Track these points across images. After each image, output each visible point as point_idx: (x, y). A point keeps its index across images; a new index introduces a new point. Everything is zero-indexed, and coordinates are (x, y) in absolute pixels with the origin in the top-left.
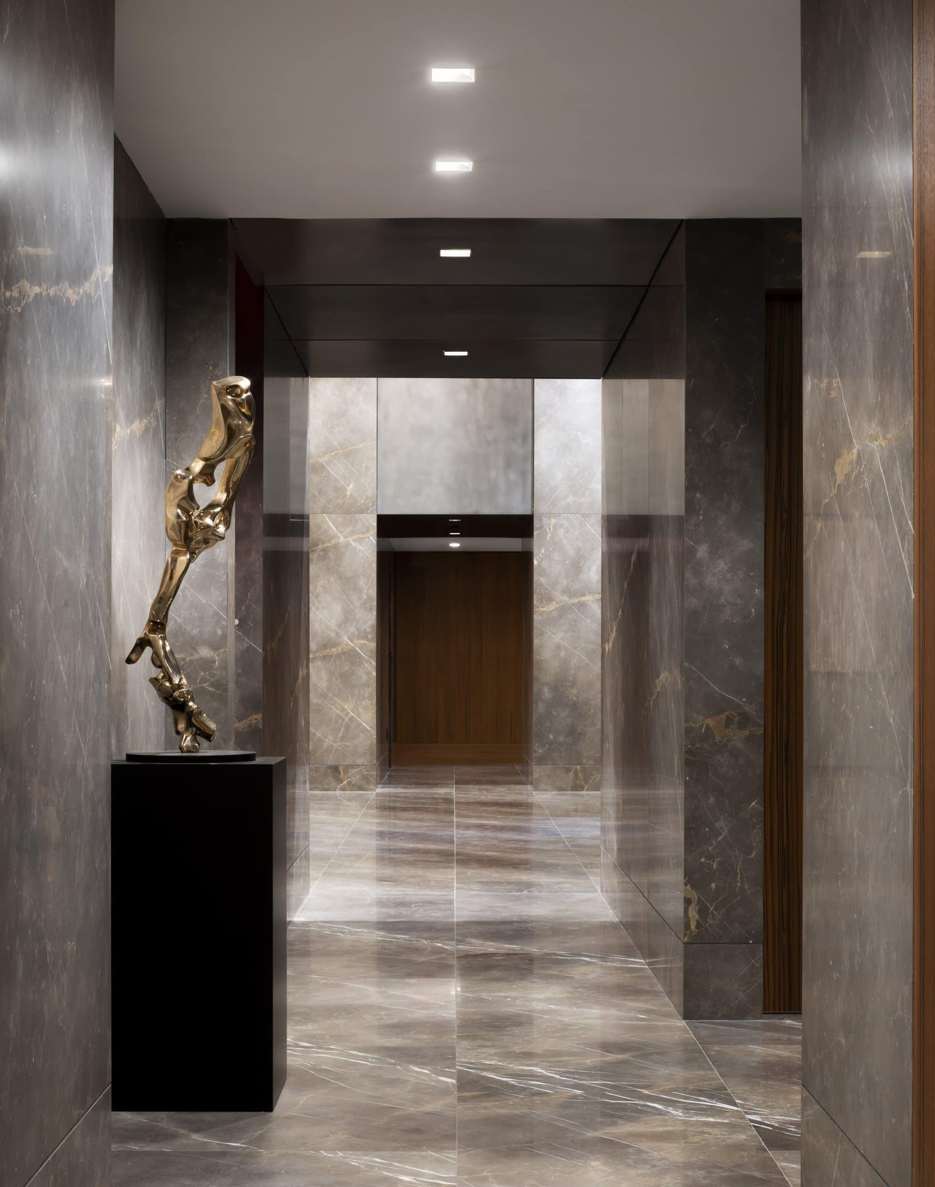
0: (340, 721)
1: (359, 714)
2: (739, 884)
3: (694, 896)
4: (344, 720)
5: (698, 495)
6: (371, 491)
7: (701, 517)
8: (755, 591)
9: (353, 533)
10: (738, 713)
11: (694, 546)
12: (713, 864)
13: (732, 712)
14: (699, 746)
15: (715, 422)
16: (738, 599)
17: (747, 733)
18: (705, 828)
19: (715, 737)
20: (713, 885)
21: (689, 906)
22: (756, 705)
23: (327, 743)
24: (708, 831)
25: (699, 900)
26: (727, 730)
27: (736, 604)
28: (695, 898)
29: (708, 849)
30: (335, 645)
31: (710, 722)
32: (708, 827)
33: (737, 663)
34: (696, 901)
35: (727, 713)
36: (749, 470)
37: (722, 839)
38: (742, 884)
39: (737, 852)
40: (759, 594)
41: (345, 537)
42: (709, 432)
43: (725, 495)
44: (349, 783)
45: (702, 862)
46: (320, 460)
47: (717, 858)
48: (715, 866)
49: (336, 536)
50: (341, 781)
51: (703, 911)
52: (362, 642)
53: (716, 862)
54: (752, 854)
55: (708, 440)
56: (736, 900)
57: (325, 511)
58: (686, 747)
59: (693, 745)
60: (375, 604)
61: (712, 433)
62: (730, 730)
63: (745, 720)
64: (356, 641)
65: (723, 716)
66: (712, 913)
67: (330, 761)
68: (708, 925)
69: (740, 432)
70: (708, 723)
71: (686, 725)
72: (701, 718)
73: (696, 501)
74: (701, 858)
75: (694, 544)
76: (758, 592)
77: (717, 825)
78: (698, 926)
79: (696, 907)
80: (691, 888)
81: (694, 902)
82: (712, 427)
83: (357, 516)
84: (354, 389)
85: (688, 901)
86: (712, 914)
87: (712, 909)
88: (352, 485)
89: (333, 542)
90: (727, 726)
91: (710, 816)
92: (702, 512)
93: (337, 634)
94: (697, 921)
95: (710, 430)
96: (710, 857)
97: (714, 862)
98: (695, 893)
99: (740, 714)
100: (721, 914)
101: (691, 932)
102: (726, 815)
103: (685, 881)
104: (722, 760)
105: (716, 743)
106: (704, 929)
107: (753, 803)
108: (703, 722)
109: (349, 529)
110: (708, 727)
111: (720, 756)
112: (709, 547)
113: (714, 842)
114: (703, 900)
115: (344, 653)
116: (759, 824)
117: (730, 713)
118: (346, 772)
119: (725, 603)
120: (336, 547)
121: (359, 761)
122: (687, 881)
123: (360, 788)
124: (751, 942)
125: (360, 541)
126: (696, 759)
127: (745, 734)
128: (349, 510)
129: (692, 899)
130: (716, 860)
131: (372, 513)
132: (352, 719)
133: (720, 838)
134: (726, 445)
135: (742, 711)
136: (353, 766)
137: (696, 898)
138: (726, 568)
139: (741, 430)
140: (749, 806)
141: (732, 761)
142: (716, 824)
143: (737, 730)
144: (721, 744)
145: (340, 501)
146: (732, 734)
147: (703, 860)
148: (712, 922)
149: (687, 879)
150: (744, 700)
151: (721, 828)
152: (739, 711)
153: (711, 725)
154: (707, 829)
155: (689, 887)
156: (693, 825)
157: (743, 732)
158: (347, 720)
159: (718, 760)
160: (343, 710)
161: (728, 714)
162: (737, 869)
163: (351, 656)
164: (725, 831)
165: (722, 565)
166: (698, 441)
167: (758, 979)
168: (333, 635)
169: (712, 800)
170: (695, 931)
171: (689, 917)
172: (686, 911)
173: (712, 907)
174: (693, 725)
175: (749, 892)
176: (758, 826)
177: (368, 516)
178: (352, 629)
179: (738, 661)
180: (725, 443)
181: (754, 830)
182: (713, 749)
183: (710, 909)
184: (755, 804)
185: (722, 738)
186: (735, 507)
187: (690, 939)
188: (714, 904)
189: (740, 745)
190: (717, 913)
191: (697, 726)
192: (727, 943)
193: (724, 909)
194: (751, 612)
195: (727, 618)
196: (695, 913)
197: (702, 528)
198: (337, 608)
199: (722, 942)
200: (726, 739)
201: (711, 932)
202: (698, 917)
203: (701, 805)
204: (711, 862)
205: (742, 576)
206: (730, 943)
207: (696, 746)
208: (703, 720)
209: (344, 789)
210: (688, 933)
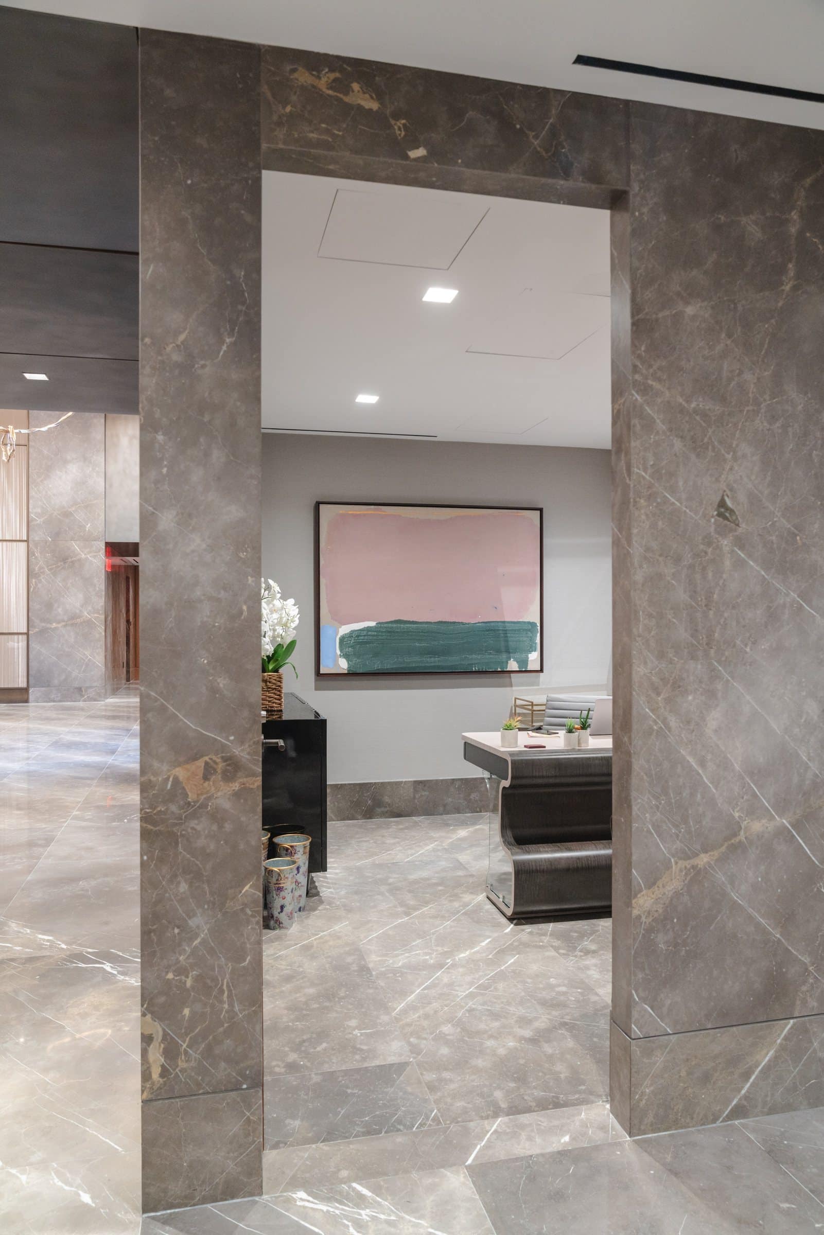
0: (82, 661)
1: (94, 657)
2: (226, 1006)
3: (157, 1029)
4: (84, 661)
5: (160, 437)
6: (101, 528)
7: (165, 470)
8: (248, 581)
9: (90, 552)
10: (222, 757)
11: (153, 513)
12: (186, 981)
13: (214, 758)
14: (163, 809)
15: (187, 332)
16: (222, 592)
17: (236, 786)
18: (174, 929)
19: (188, 795)
20: (187, 1012)
21: (149, 1047)
22: (250, 746)
23: (75, 674)
24: (178, 934)
25: (165, 1035)
26: (206, 784)
27: (219, 598)
28: (157, 1032)
29: (178, 959)
30: (79, 617)
31: (180, 773)
32: (178, 927)
33: (221, 685)
34: (160, 1038)
35: (206, 758)
36: (239, 404)
37: (200, 943)
38: (231, 1005)
39: (223, 959)
40: (253, 584)
41: (85, 554)
42: (177, 346)
43: (202, 440)
44: (88, 697)
45: (168, 979)
46: (70, 510)
47: (192, 972)
48: (189, 983)
49: (80, 554)
50: (83, 696)
51: (171, 1052)
52: (96, 615)
53: (190, 978)
54: (245, 961)
55: (176, 357)
56: (221, 1029)
57: (72, 539)
58: (143, 812)
59: (153, 807)
60: (104, 593)
61: (182, 346)
62: (211, 783)
63: (233, 767)
64: (92, 615)
65: (201, 763)
66: (186, 1052)
67: (76, 684)
68: (179, 1070)
69: (224, 348)
70: (177, 774)
71: (143, 779)
72: (165, 768)
73: (157, 445)
74: (167, 973)
75: (154, 509)
76: (253, 581)
77: (192, 923)
78: (164, 1072)
79: (160, 1045)
80: (152, 1019)
81: (157, 1040)
82: (182, 337)
83: (93, 542)
84: (91, 469)
85: (147, 1039)
86: (185, 1055)
87: (185, 1046)
88: (89, 525)
89: (78, 557)
90: (206, 778)
91: (180, 911)
92: (165, 463)
93: (80, 611)
94: (163, 1066)
95: (179, 343)
96: (182, 971)
97: (187, 977)
98: (159, 1026)
99: (225, 759)
100: (199, 1052)
101: (153, 1084)
102: (206, 907)
103: (143, 1009)
104: (199, 828)
105: (189, 803)
106: (172, 1076)
107: (247, 888)
108: (169, 774)
109: (88, 550)
110: (176, 781)
111: (196, 822)
112: (177, 515)
113: (187, 948)
114: (171, 1034)
115: (84, 622)
116: (255, 917)
117: (211, 759)
118: (86, 691)
119: (203, 598)
120: (79, 560)
121: (95, 684)
122: (146, 1009)
123: (95, 700)
124: (245, 1086)
125: (95, 557)
126: (157, 828)
127: (233, 789)
128: (87, 539)
129: (154, 1036)
130: (190, 975)
131: (101, 541)
132: (90, 660)
133: (196, 942)
134: (203, 366)
135: (228, 755)
136: (91, 687)
137: (161, 1033)
138: (204, 546)
139: (225, 345)
140: (241, 892)
141: (215, 827)
142: (189, 922)
143: (221, 783)
144: (198, 805)
145: (82, 534)
146: (213, 789)
147: (170, 976)
148: (185, 1065)
149: (145, 1006)
150: (232, 738)
151: (198, 927)
152: (223, 755)
153: (181, 778)
154: (176, 931)
155: (149, 1016)
156: (155, 927)
157: (231, 785)
158: (86, 660)
159: (193, 828)
160: (85, 654)
161: (208, 760)
162: (222, 985)
163: (89, 623)
164: (204, 931)
165: (197, 542)
166: (160, 358)
167: (255, 1139)
168: (78, 611)
169: (183, 887)
170: (159, 1081)
171: (148, 1063)
172: (144, 1053)
173: (184, 1042)
174: (152, 778)
175: (241, 1016)
176: (254, 920)
177: (99, 543)
178: (90, 608)
179: (222, 682)
180: (202, 362)
181: (248, 926)
182: (184, 812)
183: (182, 1046)
184: (250, 888)
185: (198, 795)
186: (218, 456)
187: (152, 1093)
188: (188, 1039)
189: (227, 805)
190: (193, 1052)
191: (160, 779)
192: (208, 1093)
193: (204, 1043)
194: (241, 612)
195: (205, 619)
196: (158, 1055)
197: (166, 487)
198: (81, 596)
199: (201, 1092)
200: (205, 796)
201: (183, 1080)
202: (163, 1060)
203: (167, 895)
204: (183, 978)
205: (229, 557)
206: (213, 1093)
207: (159, 809)
208: (169, 771)
209: (85, 701)
210: (148, 1086)
